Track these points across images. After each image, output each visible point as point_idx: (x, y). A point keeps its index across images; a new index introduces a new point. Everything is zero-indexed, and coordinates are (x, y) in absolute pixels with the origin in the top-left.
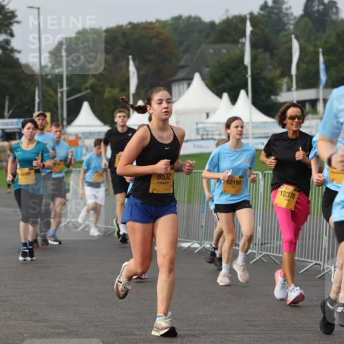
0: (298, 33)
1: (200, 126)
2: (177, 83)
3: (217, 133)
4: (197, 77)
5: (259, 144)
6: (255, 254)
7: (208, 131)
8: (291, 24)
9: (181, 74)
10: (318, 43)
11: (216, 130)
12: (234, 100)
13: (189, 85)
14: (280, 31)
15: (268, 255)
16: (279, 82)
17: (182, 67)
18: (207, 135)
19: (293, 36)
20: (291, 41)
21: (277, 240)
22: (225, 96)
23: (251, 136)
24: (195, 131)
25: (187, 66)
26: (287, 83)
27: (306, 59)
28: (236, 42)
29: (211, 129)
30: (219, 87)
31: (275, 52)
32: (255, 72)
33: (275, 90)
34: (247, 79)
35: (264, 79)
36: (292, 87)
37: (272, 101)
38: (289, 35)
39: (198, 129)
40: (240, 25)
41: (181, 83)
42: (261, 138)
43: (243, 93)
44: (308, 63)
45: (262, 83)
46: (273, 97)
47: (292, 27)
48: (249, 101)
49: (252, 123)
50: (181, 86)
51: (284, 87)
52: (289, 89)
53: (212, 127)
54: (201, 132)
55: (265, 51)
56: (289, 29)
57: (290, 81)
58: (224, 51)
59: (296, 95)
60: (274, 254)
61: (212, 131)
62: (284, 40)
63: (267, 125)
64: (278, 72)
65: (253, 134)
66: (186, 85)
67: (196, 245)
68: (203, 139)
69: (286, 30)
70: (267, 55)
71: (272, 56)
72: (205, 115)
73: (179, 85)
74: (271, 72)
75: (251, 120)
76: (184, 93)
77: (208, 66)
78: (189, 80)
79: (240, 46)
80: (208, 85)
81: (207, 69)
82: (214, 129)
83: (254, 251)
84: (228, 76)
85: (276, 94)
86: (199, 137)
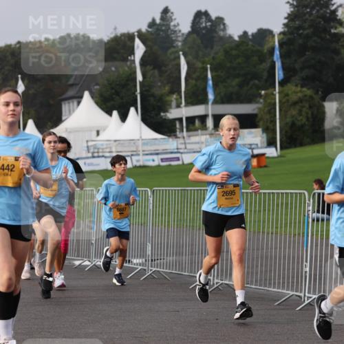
0: (187, 49)
1: (90, 144)
2: (66, 102)
3: (108, 150)
4: (87, 94)
5: (149, 160)
6: (145, 270)
7: (98, 149)
8: (179, 41)
9: (71, 93)
10: (207, 59)
11: (106, 148)
12: (124, 117)
13: (79, 103)
14: (168, 48)
15: (158, 271)
16: (168, 98)
17: (72, 85)
18: (98, 152)
19: (181, 53)
20: (179, 58)
21: (167, 256)
22: (115, 113)
23: (141, 153)
24: (86, 149)
25: (77, 85)
26: (176, 99)
27: (194, 76)
28: (125, 59)
29: (101, 147)
30: (109, 104)
31: (163, 68)
32: (144, 89)
33: (165, 107)
34: (136, 96)
35: (153, 95)
36: (181, 103)
37: (161, 117)
38: (177, 52)
39: (88, 147)
40: (129, 43)
41: (70, 101)
42: (151, 154)
43: (132, 110)
44: (197, 80)
45: (152, 99)
46: (162, 114)
47: (180, 44)
48: (139, 118)
49: (143, 140)
50: (71, 104)
51: (174, 104)
52: (178, 106)
53: (102, 145)
54: (92, 150)
55: (154, 68)
56: (177, 46)
57: (178, 97)
58: (113, 69)
59: (185, 112)
60: (164, 270)
61: (103, 149)
62: (172, 57)
63: (157, 142)
64: (167, 88)
65: (143, 151)
66: (75, 103)
67: (87, 263)
68: (93, 157)
69: (174, 47)
70: (156, 72)
71: (161, 73)
72: (95, 133)
73: (69, 103)
74: (161, 89)
75: (141, 137)
76: (74, 111)
77: (97, 84)
78: (79, 98)
79: (129, 63)
80: (97, 103)
81: (97, 87)
82: (105, 146)
83: (145, 268)
84: (117, 93)
85: (166, 111)
86: (90, 155)
